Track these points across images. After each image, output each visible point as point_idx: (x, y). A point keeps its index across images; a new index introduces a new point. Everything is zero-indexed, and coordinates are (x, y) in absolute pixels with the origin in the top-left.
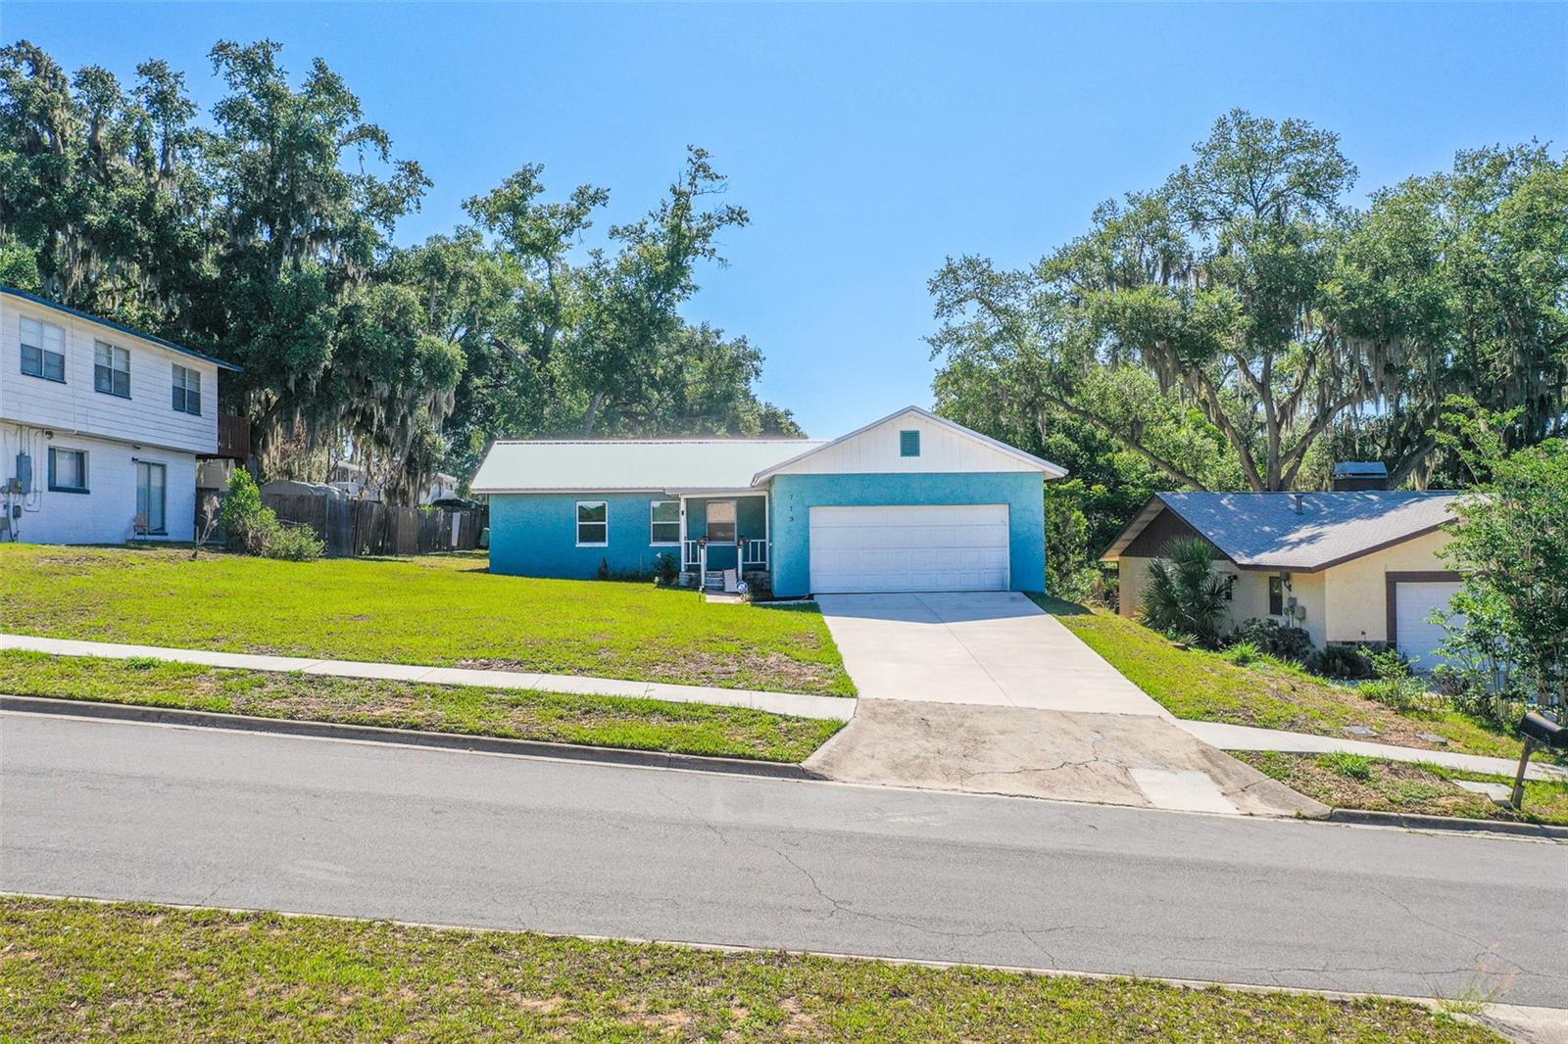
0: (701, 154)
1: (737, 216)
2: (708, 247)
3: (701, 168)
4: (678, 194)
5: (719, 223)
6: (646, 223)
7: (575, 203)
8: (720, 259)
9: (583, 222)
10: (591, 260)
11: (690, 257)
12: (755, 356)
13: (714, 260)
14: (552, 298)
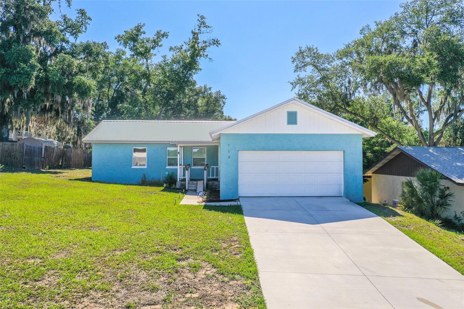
0: (202, 17)
1: (216, 42)
2: (205, 54)
3: (202, 23)
4: (194, 33)
5: (209, 45)
6: (183, 46)
7: (156, 37)
8: (210, 59)
9: (159, 44)
10: (162, 59)
11: (198, 58)
12: (223, 97)
13: (207, 59)
14: (148, 72)
